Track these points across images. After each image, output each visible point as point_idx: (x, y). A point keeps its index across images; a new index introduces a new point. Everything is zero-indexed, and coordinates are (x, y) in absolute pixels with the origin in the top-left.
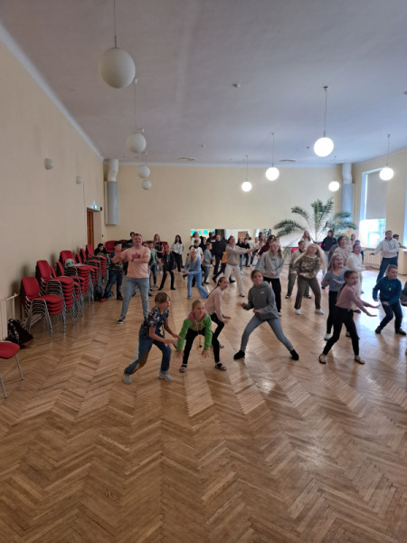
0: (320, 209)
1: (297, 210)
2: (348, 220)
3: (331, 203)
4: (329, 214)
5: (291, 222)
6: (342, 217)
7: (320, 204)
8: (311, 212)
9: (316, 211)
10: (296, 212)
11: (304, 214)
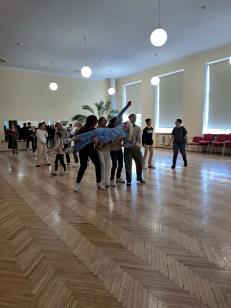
1: (86, 108)
3: (110, 103)
4: (108, 111)
5: (82, 116)
9: (99, 109)
10: (85, 109)
11: (91, 110)
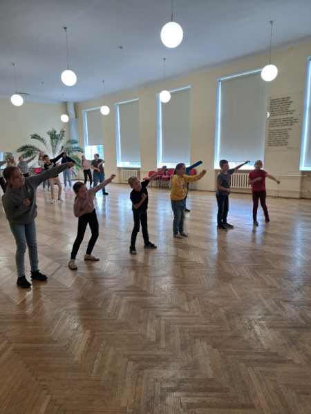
2: (76, 145)
3: (64, 131)
5: (31, 147)
6: (72, 143)
7: (55, 132)
8: (48, 138)
9: (52, 138)
10: (34, 138)
11: (42, 140)
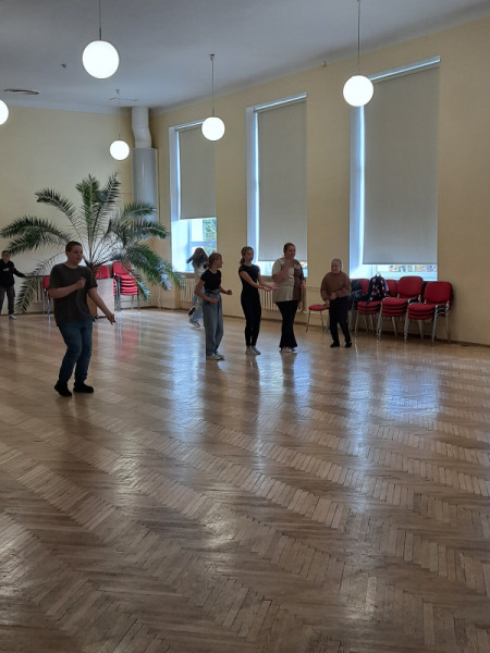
0: (94, 196)
1: (48, 197)
2: (149, 218)
3: (116, 184)
6: (139, 213)
7: (95, 185)
8: (77, 201)
9: (87, 199)
11: (64, 206)
